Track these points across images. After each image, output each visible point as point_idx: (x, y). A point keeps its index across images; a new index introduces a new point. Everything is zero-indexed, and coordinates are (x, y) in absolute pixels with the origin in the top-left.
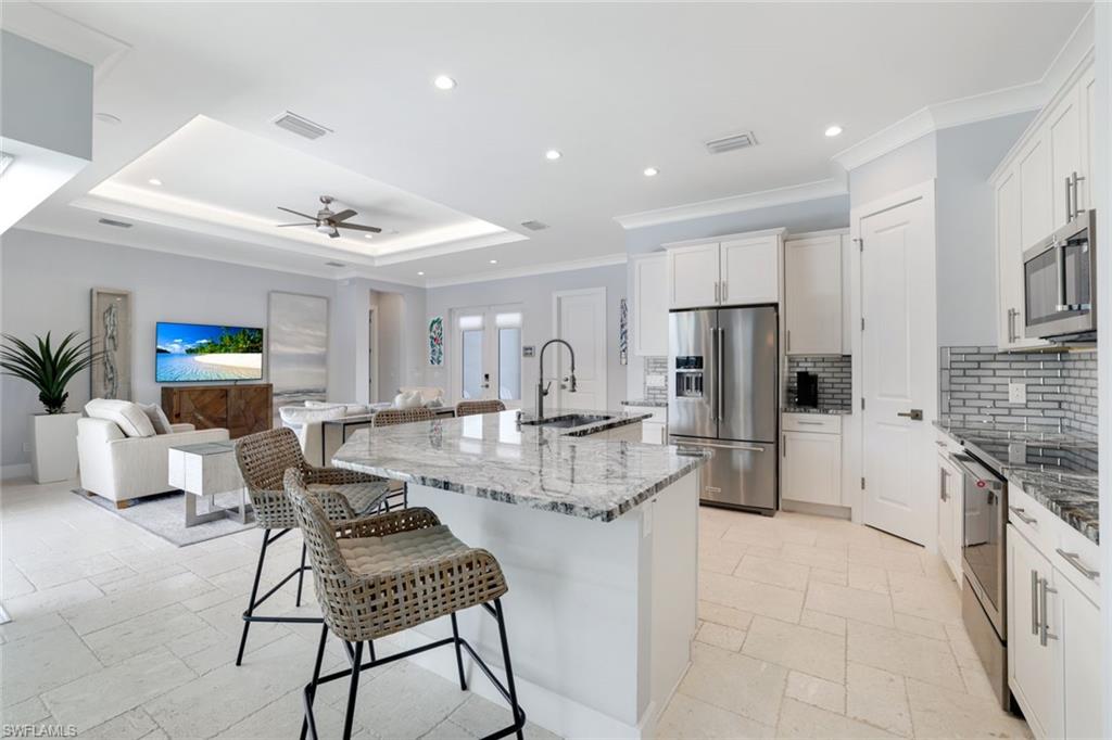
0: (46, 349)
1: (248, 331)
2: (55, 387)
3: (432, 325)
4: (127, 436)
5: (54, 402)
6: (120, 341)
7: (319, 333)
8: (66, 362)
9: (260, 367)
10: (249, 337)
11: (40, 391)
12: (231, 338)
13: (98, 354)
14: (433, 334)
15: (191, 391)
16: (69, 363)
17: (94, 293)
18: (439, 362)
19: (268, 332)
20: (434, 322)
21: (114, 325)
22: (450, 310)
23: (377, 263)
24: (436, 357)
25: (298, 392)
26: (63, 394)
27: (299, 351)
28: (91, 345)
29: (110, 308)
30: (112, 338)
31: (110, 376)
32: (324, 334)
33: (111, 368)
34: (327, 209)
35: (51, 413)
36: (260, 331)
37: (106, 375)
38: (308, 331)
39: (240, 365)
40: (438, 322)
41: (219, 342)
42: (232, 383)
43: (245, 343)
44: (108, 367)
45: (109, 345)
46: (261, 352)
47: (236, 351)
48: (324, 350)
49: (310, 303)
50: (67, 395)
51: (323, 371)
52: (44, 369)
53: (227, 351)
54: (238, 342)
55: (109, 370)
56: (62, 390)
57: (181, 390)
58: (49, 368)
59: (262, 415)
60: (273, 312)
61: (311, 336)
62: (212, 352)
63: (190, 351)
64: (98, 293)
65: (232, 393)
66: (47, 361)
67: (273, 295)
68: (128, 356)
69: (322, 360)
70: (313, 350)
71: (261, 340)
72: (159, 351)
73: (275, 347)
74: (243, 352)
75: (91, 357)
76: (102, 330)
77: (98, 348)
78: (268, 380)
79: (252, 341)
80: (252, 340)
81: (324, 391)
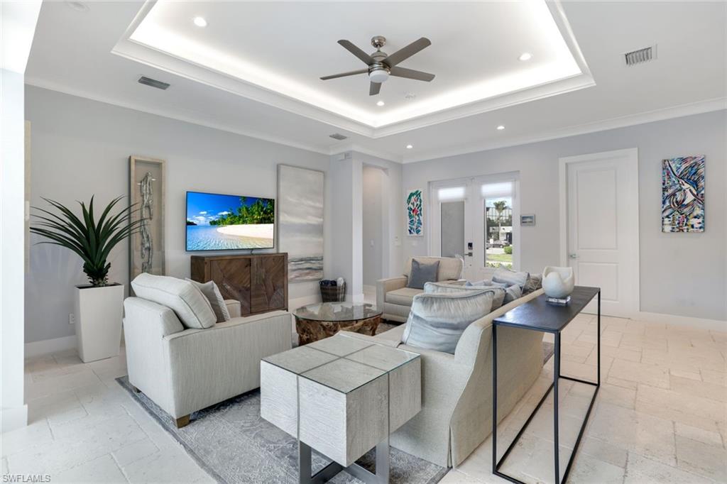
0: (89, 216)
1: (261, 203)
2: (98, 256)
3: (410, 198)
4: (186, 327)
5: (97, 274)
6: (154, 210)
7: (318, 205)
8: (108, 231)
9: (272, 238)
10: (263, 208)
11: (84, 262)
12: (247, 210)
13: (136, 222)
14: (411, 206)
15: (219, 259)
16: (112, 231)
17: (133, 161)
18: (418, 232)
19: (277, 201)
20: (412, 195)
21: (150, 194)
22: (429, 182)
23: (377, 136)
24: (414, 227)
25: (302, 260)
26: (105, 265)
27: (304, 221)
28: (130, 214)
29: (146, 177)
30: (148, 207)
31: (147, 245)
32: (322, 206)
33: (148, 237)
34: (379, 51)
35: (94, 286)
36: (271, 201)
37: (142, 244)
38: (310, 203)
39: (254, 235)
40: (418, 194)
41: (238, 214)
42: (249, 252)
43: (259, 214)
44: (145, 235)
45: (146, 214)
46: (272, 222)
47: (252, 222)
48: (322, 220)
49: (311, 177)
50: (109, 266)
51: (321, 240)
52: (88, 238)
53: (244, 222)
54: (253, 213)
55: (145, 239)
56: (105, 261)
57: (212, 259)
58: (93, 237)
59: (279, 284)
60: (282, 184)
61: (313, 207)
62: (232, 223)
63: (214, 223)
64: (136, 161)
65: (255, 262)
66: (91, 229)
67: (283, 169)
68: (160, 225)
69: (319, 230)
70: (314, 220)
71: (272, 211)
72: (189, 224)
73: (283, 218)
74: (257, 223)
75: (130, 225)
76: (139, 199)
77: (136, 217)
78: (278, 249)
79: (265, 212)
80: (264, 210)
81: (322, 259)
